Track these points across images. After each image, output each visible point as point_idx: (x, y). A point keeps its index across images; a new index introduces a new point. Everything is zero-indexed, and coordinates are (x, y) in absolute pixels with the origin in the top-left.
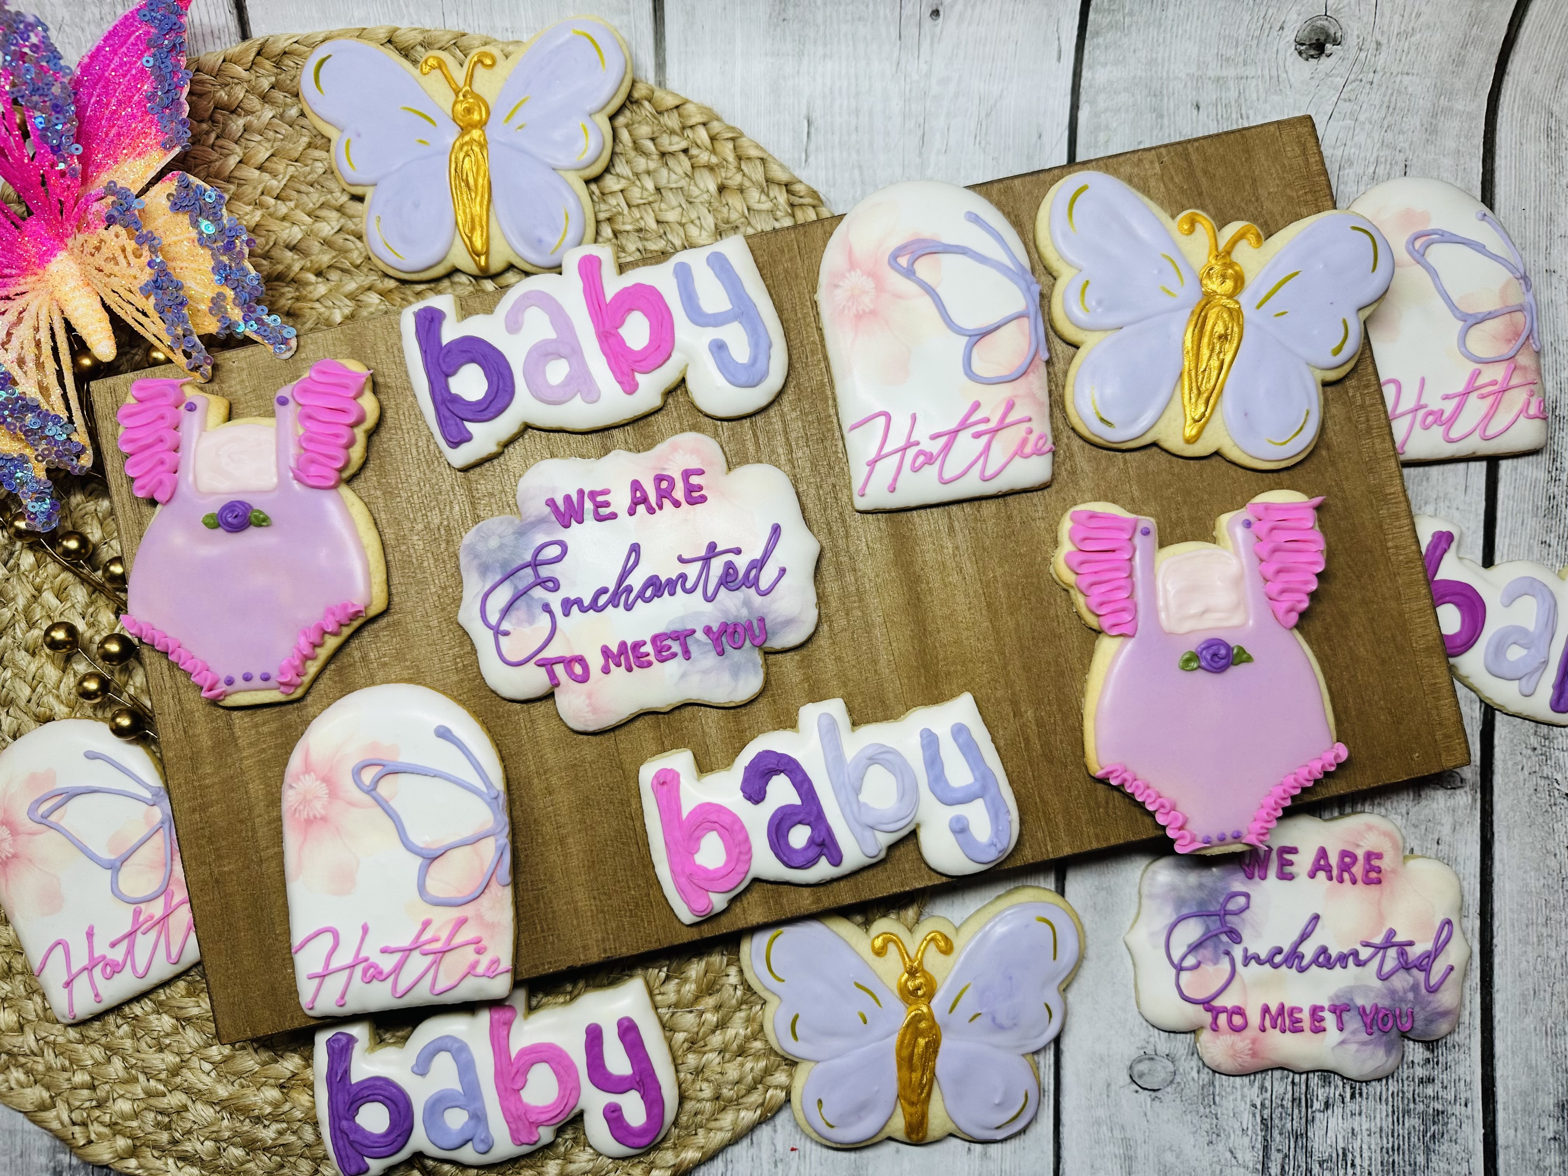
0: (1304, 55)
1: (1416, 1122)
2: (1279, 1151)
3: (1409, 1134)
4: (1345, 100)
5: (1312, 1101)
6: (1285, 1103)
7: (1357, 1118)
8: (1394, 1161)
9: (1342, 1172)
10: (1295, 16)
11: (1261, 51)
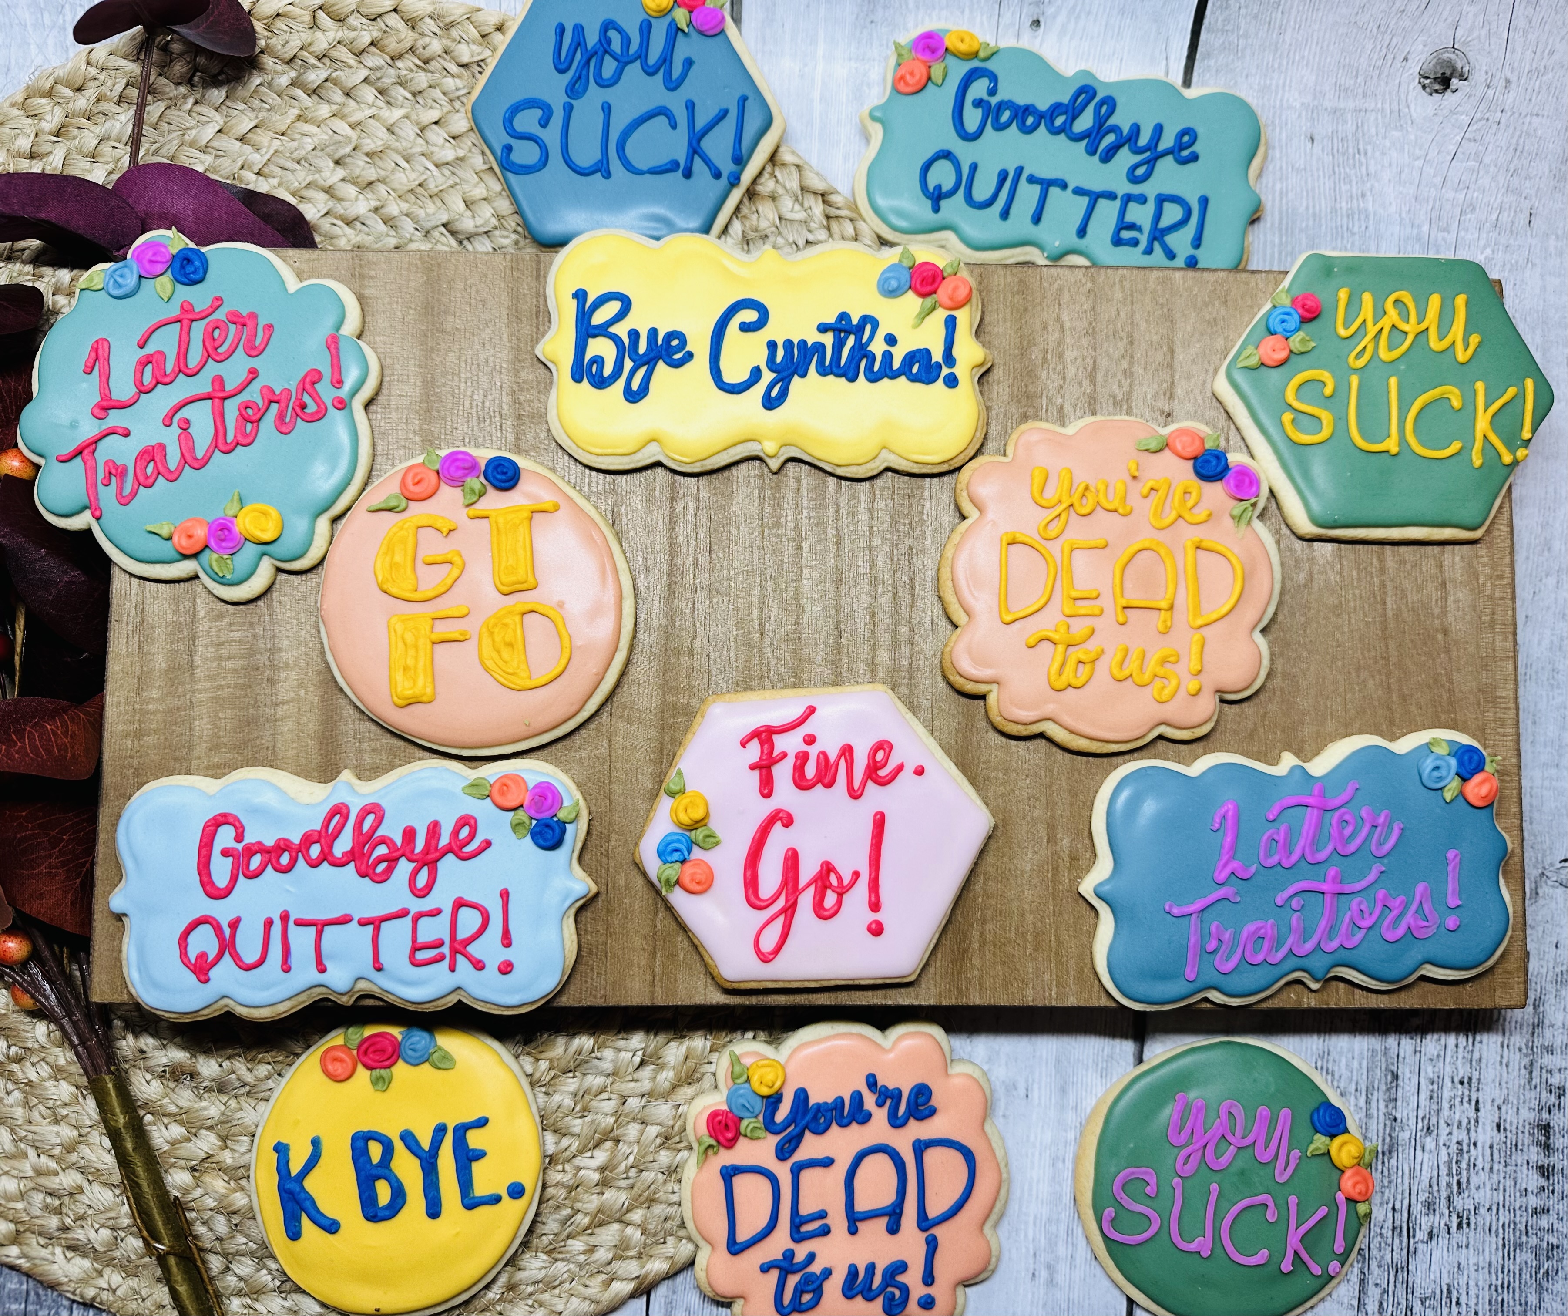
0: (1428, 90)
1: (1529, 1257)
2: (1377, 1285)
3: (1520, 1270)
4: (1470, 140)
5: (1414, 1230)
6: (1384, 1231)
7: (1464, 1250)
8: (1503, 1301)
9: (1446, 1311)
10: (1421, 47)
11: (1382, 83)
